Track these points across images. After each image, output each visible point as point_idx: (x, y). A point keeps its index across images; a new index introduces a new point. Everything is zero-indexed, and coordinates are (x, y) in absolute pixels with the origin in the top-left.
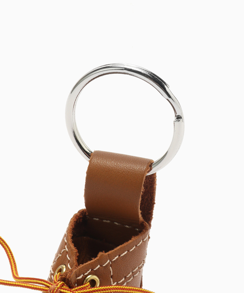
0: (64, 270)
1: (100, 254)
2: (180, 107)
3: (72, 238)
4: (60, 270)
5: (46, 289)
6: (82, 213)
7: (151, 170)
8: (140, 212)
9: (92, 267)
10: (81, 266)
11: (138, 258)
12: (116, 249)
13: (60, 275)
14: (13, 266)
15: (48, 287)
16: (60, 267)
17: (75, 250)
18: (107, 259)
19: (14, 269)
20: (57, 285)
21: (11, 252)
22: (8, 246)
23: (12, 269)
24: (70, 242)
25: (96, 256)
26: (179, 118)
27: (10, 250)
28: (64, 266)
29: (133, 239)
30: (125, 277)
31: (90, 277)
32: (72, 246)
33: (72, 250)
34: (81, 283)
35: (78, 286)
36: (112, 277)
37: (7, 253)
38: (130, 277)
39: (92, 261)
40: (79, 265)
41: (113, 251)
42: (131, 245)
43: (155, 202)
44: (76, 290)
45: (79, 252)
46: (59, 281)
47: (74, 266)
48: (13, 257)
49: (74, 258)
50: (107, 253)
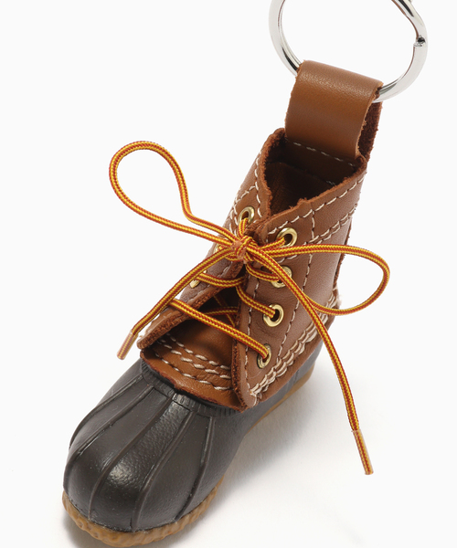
0: (253, 215)
1: (301, 202)
2: (422, 24)
3: (266, 172)
4: (246, 215)
5: (228, 243)
6: (280, 133)
7: (377, 97)
8: (357, 147)
9: (290, 218)
10: (276, 216)
11: (349, 204)
12: (321, 196)
13: (247, 223)
14: (184, 194)
15: (232, 242)
16: (246, 209)
17: (268, 192)
18: (309, 208)
19: (184, 199)
20: (243, 242)
21: (181, 174)
22: (177, 166)
23: (182, 198)
24: (262, 179)
25: (295, 204)
26: (421, 40)
27: (180, 171)
28: (253, 210)
29: (345, 181)
30: (330, 229)
31: (285, 231)
32: (264, 185)
33: (264, 191)
34: (273, 238)
35: (269, 243)
36: (313, 230)
37: (176, 175)
38: (337, 228)
39: (289, 211)
40: (272, 215)
41: (318, 198)
42: (342, 190)
43: (378, 128)
44: (267, 249)
45: (273, 194)
46: (245, 234)
47: (266, 216)
48: (183, 181)
49: (267, 203)
50: (310, 201)
